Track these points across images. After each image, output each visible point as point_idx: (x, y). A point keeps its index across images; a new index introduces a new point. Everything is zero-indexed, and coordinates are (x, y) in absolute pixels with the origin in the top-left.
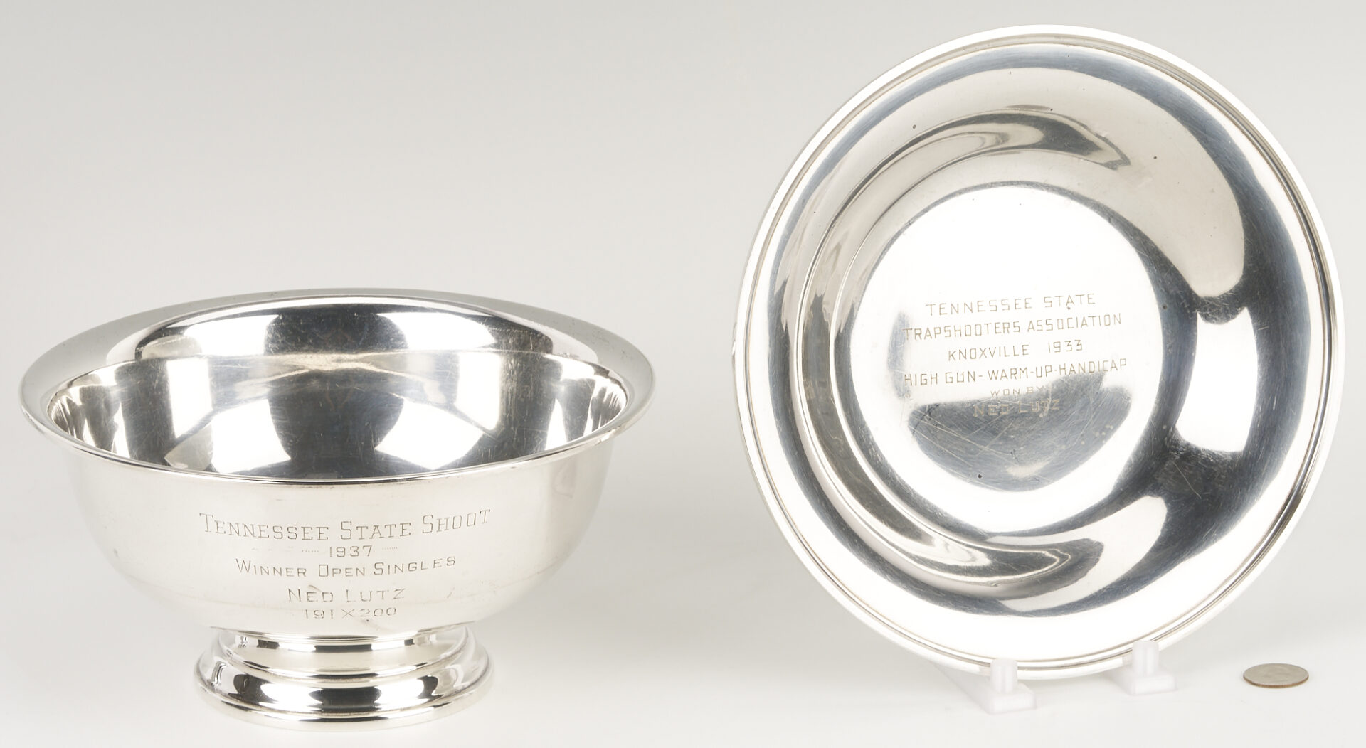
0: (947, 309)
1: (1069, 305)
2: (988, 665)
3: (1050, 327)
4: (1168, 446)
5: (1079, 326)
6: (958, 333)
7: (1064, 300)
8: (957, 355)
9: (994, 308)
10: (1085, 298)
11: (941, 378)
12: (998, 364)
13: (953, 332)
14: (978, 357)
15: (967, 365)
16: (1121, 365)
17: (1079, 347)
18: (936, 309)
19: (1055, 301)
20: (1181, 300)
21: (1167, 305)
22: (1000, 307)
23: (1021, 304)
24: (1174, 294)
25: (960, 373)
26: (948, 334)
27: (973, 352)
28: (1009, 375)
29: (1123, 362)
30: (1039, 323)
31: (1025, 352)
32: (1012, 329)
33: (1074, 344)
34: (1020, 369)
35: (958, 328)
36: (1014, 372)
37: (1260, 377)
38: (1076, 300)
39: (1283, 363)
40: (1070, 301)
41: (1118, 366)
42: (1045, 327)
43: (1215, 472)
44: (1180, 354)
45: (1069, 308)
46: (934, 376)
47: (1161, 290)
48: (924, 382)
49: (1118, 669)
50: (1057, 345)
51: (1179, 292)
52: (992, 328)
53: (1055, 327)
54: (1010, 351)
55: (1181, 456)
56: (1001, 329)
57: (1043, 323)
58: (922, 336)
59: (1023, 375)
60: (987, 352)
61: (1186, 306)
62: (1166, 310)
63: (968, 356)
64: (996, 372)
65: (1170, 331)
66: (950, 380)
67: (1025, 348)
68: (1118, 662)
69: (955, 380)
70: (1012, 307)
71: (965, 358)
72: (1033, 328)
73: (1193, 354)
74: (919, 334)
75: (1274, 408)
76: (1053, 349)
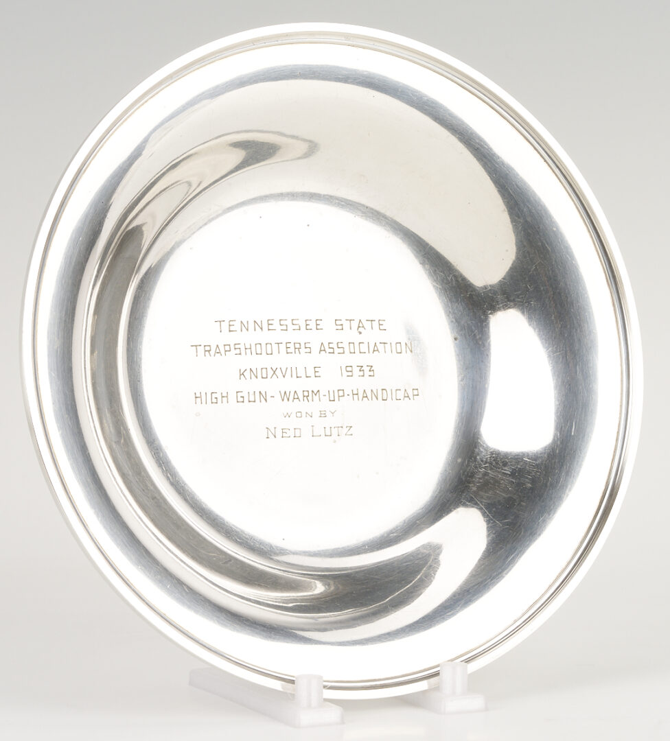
0: (237, 326)
1: (360, 329)
2: (292, 682)
3: (341, 350)
4: (464, 479)
5: (371, 350)
6: (248, 351)
7: (355, 325)
8: (247, 374)
9: (284, 328)
10: (376, 324)
11: (232, 397)
12: (290, 384)
13: (243, 349)
14: (269, 376)
15: (258, 385)
16: (414, 395)
17: (371, 373)
18: (225, 326)
19: (346, 325)
20: (472, 331)
21: (459, 337)
22: (291, 327)
23: (312, 325)
24: (466, 325)
25: (251, 393)
26: (238, 351)
27: (264, 371)
28: (301, 397)
29: (416, 392)
30: (331, 346)
31: (317, 374)
32: (303, 350)
33: (366, 369)
34: (313, 391)
35: (248, 346)
36: (306, 394)
37: (557, 403)
38: (367, 325)
39: (580, 387)
40: (361, 325)
41: (411, 396)
42: (337, 351)
43: (515, 500)
44: (472, 387)
45: (360, 333)
46: (225, 394)
47: (452, 322)
48: (214, 400)
49: (424, 692)
50: (349, 369)
51: (469, 322)
52: (283, 347)
53: (347, 351)
54: (301, 373)
55: (478, 487)
56: (292, 350)
57: (334, 346)
58: (212, 352)
59: (316, 398)
60: (278, 372)
61: (478, 337)
62: (457, 342)
63: (259, 376)
64: (288, 393)
65: (462, 363)
66: (242, 400)
67: (317, 369)
68: (423, 686)
69: (246, 400)
70: (303, 327)
71: (257, 377)
72: (324, 350)
73: (486, 386)
74: (209, 351)
75: (573, 434)
76: (345, 374)
